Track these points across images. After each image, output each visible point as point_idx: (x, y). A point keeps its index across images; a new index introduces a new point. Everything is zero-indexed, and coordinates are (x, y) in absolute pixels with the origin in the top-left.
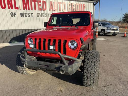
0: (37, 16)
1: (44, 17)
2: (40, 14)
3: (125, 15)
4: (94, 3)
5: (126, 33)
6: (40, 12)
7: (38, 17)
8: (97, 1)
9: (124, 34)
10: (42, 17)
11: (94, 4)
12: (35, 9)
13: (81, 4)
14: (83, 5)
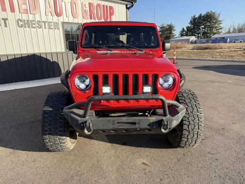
0: (19, 26)
1: (34, 28)
2: (24, 20)
3: (161, 28)
4: (127, 5)
5: (175, 58)
6: (24, 17)
7: (21, 27)
8: (132, 3)
9: (172, 59)
10: (29, 27)
11: (128, 7)
12: (13, 10)
13: (107, 6)
14: (110, 7)
